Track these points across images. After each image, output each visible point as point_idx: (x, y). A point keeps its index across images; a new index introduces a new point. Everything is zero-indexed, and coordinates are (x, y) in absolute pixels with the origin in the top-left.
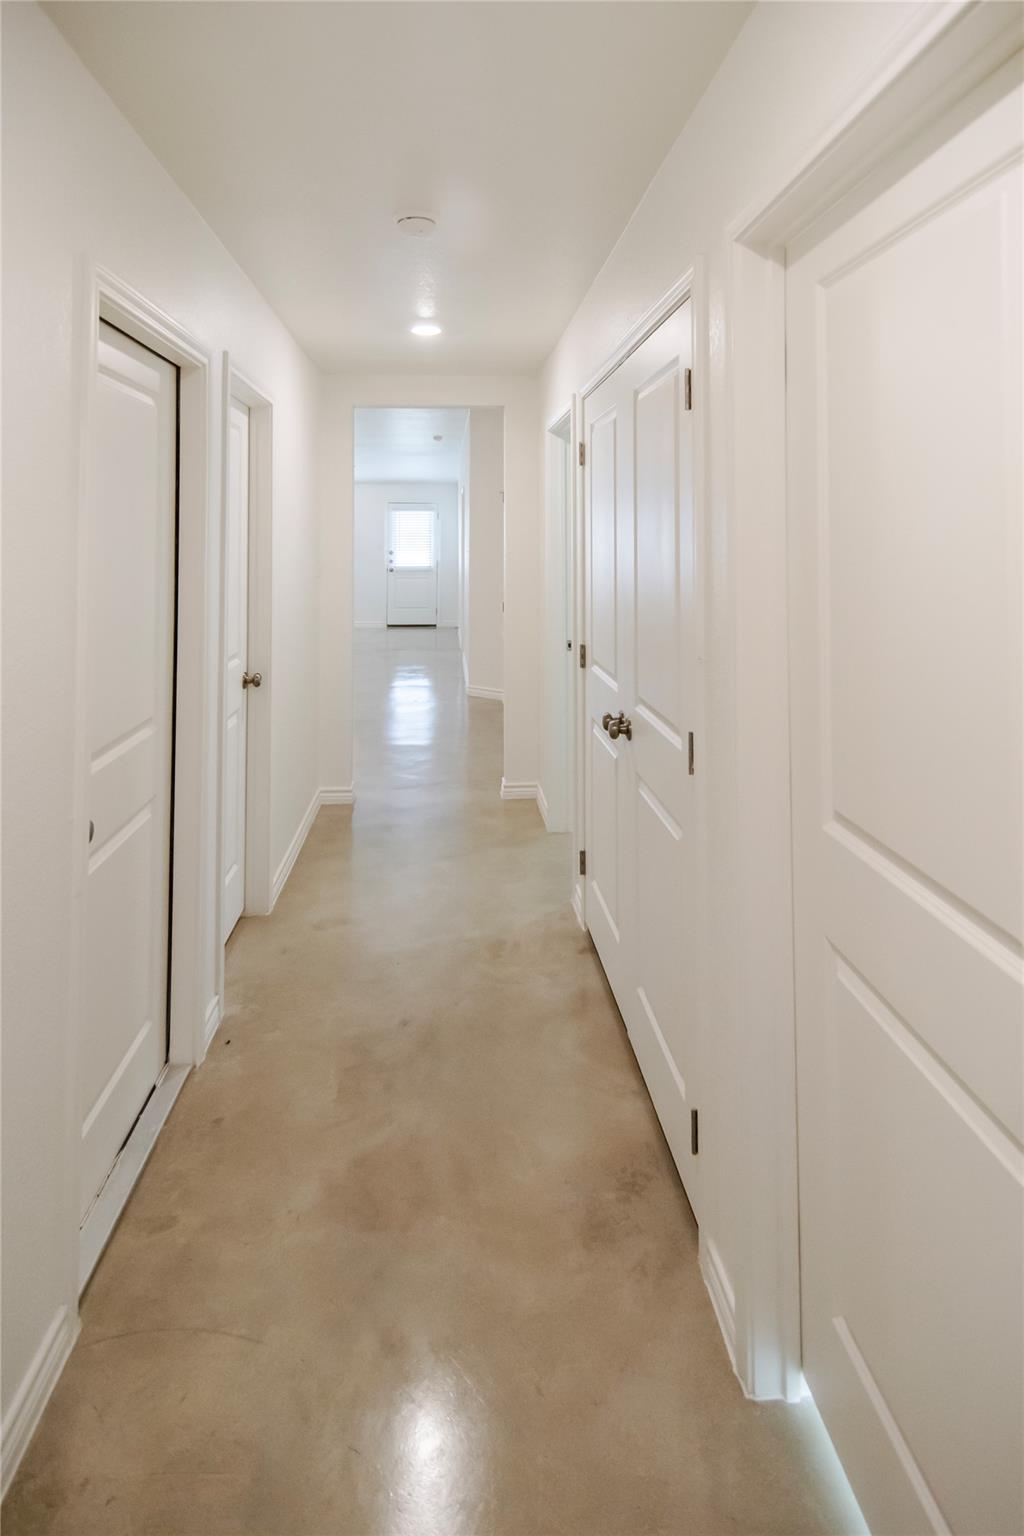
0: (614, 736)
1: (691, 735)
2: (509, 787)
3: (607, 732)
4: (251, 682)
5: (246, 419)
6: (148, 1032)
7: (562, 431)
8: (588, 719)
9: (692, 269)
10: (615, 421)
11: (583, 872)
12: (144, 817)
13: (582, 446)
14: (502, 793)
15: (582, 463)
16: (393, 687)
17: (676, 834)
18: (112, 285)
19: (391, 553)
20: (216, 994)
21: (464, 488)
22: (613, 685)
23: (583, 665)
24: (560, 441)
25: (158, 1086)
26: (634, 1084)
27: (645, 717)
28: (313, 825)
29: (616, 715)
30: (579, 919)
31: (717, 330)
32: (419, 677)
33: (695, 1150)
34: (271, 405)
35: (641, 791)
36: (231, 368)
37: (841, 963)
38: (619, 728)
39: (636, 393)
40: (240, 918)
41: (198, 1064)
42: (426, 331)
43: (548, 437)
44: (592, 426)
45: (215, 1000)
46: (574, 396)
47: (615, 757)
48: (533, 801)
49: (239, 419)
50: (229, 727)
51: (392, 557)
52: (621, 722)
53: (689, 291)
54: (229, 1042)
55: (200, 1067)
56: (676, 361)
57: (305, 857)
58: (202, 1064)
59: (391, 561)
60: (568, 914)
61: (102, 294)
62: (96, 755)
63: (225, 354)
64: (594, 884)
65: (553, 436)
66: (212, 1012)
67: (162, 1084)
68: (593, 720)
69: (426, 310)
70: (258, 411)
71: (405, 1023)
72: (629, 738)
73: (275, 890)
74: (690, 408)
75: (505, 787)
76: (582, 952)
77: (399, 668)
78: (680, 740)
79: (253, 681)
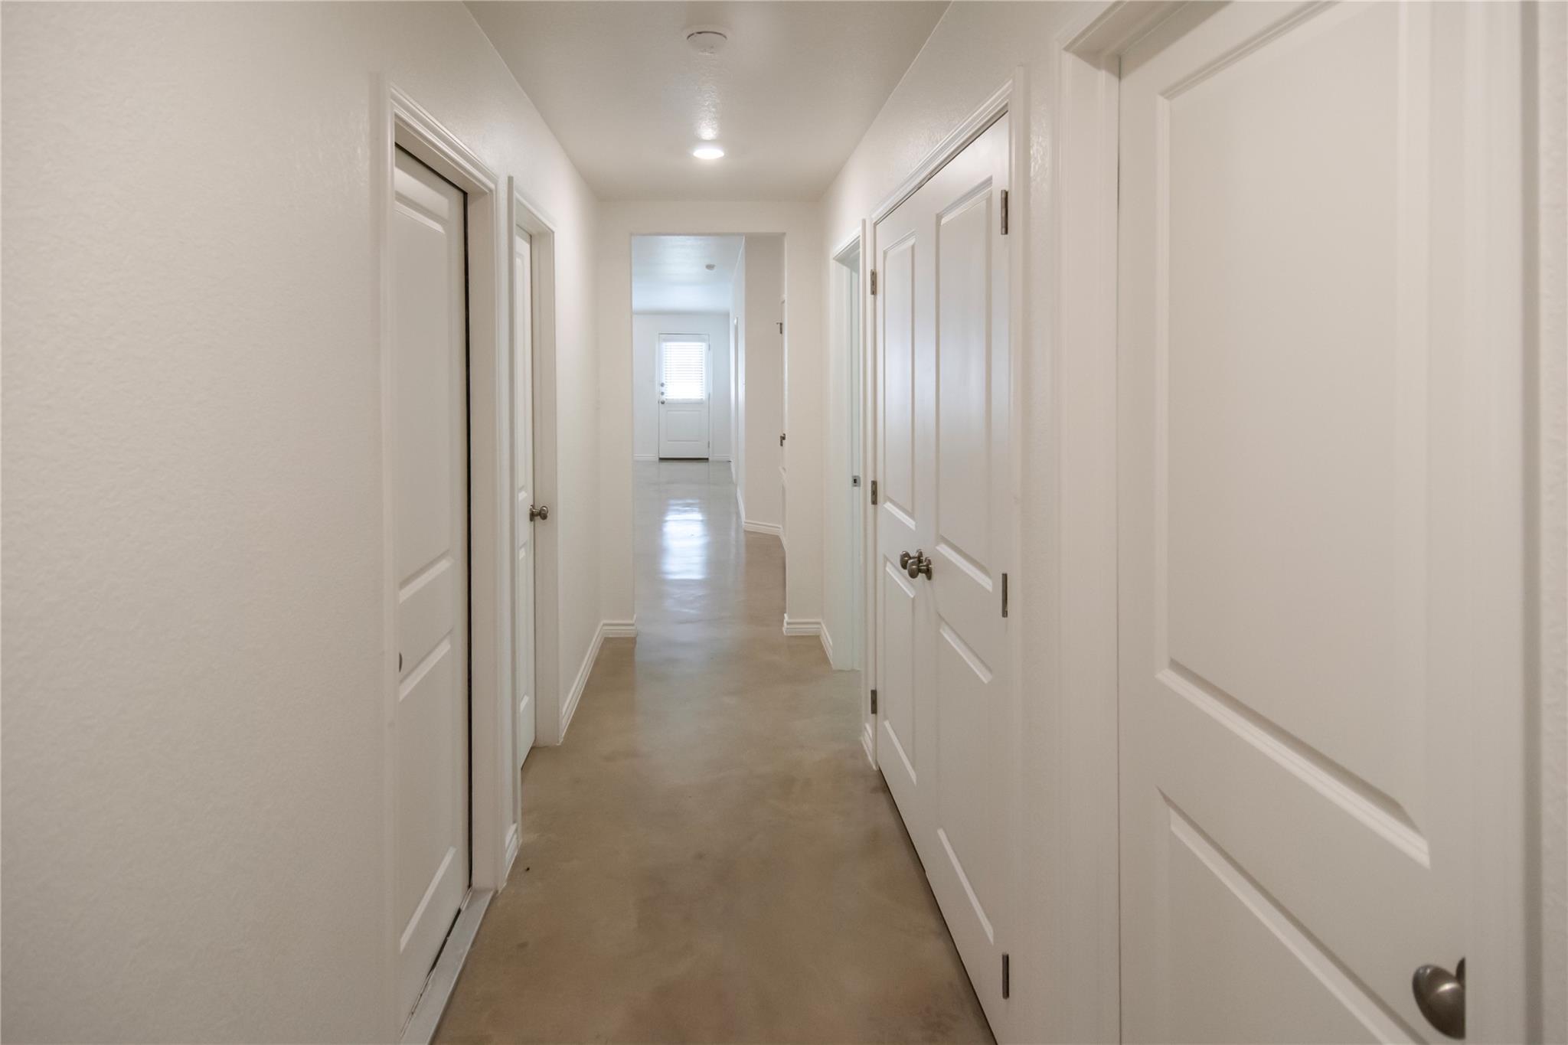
0: (913, 575)
1: (1005, 576)
2: (791, 623)
3: (906, 572)
4: (538, 515)
5: (528, 246)
6: (451, 858)
7: (849, 259)
8: (880, 559)
9: (1010, 82)
10: (913, 247)
11: (874, 711)
12: (444, 648)
13: (874, 275)
14: (784, 629)
15: (874, 292)
16: (666, 521)
17: (985, 677)
18: (408, 109)
19: (662, 385)
20: (514, 822)
21: (738, 319)
22: (910, 523)
23: (874, 502)
24: (845, 270)
25: (463, 909)
26: (932, 923)
27: (946, 555)
28: (597, 659)
29: (913, 554)
30: (870, 759)
31: (1040, 147)
32: (693, 511)
33: (1006, 994)
34: (553, 232)
35: (941, 631)
36: (516, 194)
37: (1173, 813)
38: (918, 566)
39: (939, 217)
40: (532, 748)
41: (500, 892)
42: (709, 154)
43: (833, 265)
44: (885, 253)
45: (513, 827)
46: (864, 221)
47: (912, 596)
48: (817, 638)
49: (522, 246)
50: (520, 558)
51: (663, 389)
52: (920, 561)
53: (1006, 105)
54: (528, 869)
55: (501, 893)
56: (988, 182)
57: (592, 689)
58: (504, 889)
59: (662, 394)
60: (858, 752)
61: (396, 116)
62: (405, 583)
63: (510, 179)
64: (887, 724)
65: (838, 263)
66: (512, 839)
67: (468, 907)
68: (886, 559)
69: (708, 132)
70: (539, 237)
71: (700, 856)
72: (929, 577)
73: (564, 721)
74: (1006, 232)
75: (788, 624)
76: (874, 790)
77: (672, 502)
78: (990, 582)
79: (539, 514)
